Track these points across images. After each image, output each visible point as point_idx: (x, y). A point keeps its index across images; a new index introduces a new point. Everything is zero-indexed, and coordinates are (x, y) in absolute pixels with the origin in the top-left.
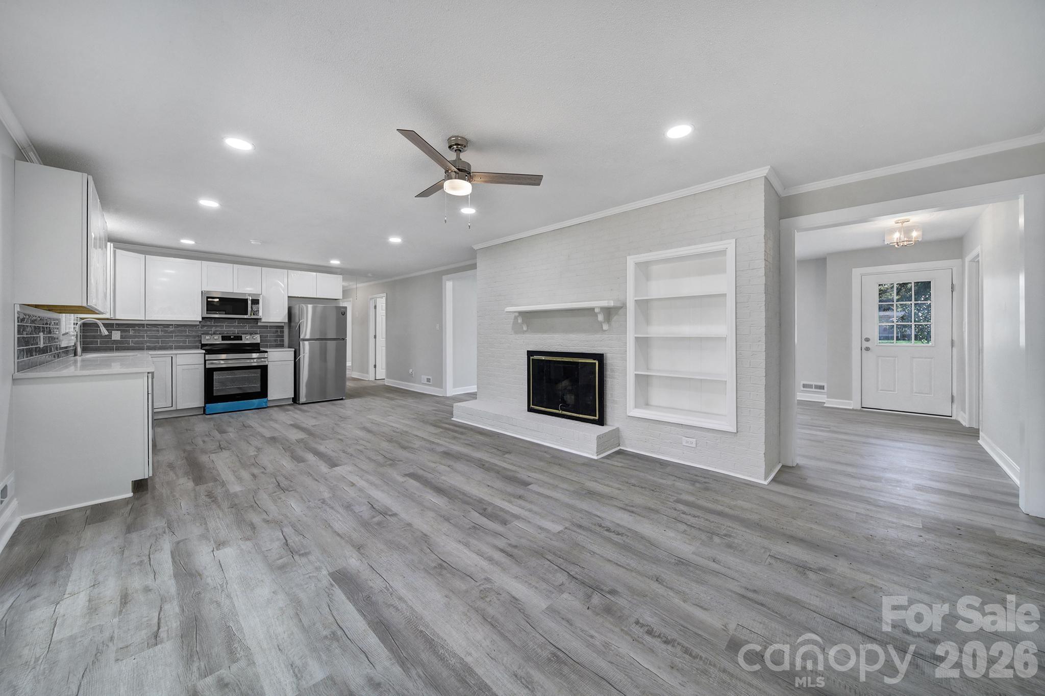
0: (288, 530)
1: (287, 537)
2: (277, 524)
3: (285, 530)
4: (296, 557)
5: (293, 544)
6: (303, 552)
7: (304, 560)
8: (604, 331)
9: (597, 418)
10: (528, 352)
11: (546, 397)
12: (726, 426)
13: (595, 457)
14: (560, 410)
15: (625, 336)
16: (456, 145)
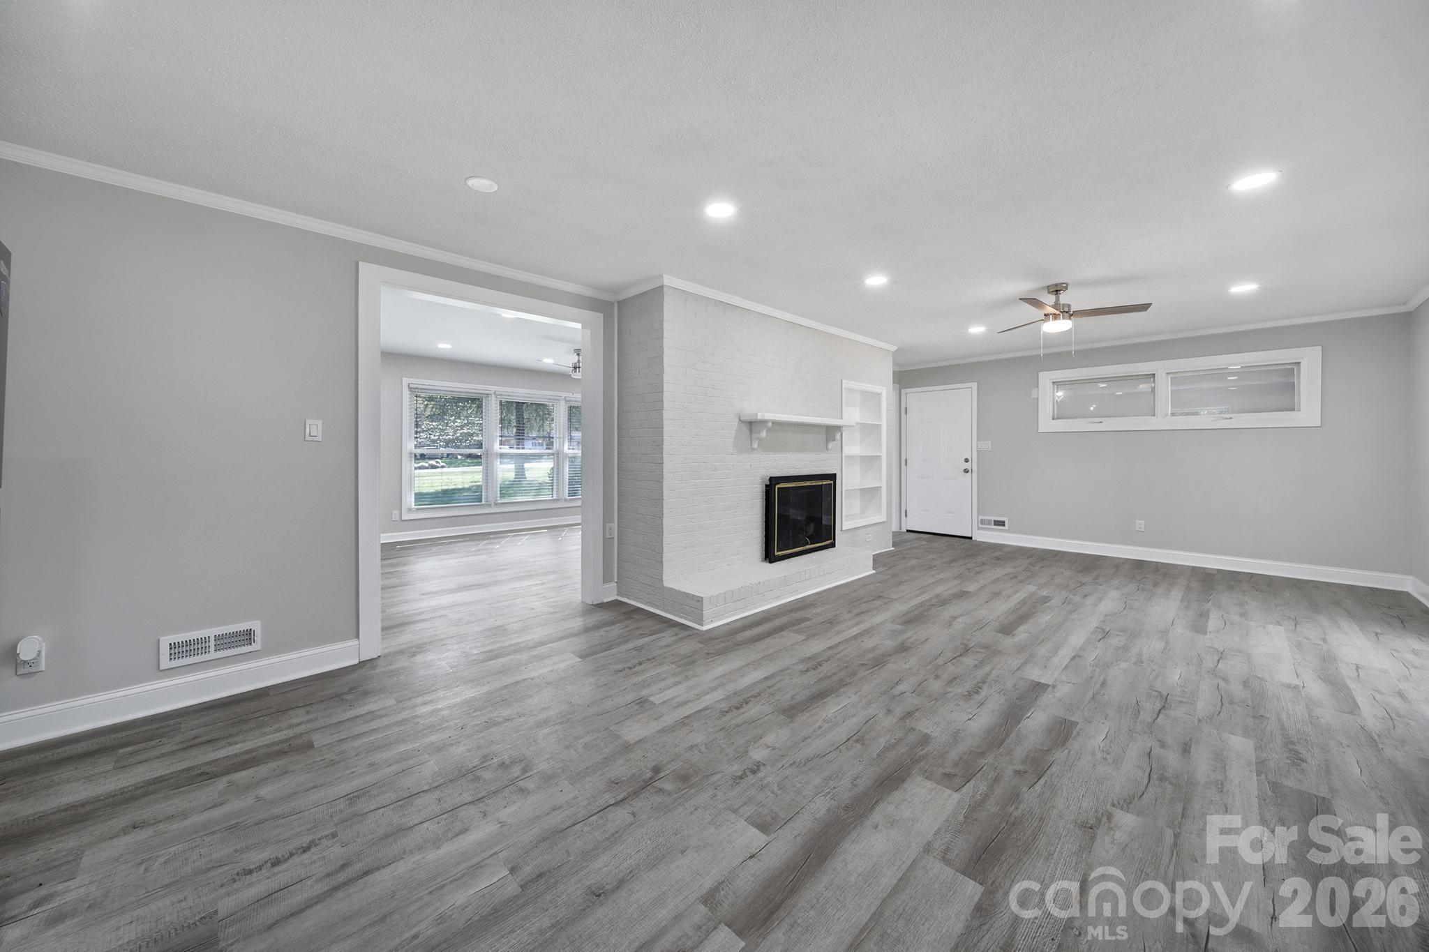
8: (827, 449)
9: (832, 541)
10: (771, 479)
11: (791, 534)
12: (882, 518)
13: (874, 572)
14: (805, 545)
15: (840, 455)
16: (1056, 290)
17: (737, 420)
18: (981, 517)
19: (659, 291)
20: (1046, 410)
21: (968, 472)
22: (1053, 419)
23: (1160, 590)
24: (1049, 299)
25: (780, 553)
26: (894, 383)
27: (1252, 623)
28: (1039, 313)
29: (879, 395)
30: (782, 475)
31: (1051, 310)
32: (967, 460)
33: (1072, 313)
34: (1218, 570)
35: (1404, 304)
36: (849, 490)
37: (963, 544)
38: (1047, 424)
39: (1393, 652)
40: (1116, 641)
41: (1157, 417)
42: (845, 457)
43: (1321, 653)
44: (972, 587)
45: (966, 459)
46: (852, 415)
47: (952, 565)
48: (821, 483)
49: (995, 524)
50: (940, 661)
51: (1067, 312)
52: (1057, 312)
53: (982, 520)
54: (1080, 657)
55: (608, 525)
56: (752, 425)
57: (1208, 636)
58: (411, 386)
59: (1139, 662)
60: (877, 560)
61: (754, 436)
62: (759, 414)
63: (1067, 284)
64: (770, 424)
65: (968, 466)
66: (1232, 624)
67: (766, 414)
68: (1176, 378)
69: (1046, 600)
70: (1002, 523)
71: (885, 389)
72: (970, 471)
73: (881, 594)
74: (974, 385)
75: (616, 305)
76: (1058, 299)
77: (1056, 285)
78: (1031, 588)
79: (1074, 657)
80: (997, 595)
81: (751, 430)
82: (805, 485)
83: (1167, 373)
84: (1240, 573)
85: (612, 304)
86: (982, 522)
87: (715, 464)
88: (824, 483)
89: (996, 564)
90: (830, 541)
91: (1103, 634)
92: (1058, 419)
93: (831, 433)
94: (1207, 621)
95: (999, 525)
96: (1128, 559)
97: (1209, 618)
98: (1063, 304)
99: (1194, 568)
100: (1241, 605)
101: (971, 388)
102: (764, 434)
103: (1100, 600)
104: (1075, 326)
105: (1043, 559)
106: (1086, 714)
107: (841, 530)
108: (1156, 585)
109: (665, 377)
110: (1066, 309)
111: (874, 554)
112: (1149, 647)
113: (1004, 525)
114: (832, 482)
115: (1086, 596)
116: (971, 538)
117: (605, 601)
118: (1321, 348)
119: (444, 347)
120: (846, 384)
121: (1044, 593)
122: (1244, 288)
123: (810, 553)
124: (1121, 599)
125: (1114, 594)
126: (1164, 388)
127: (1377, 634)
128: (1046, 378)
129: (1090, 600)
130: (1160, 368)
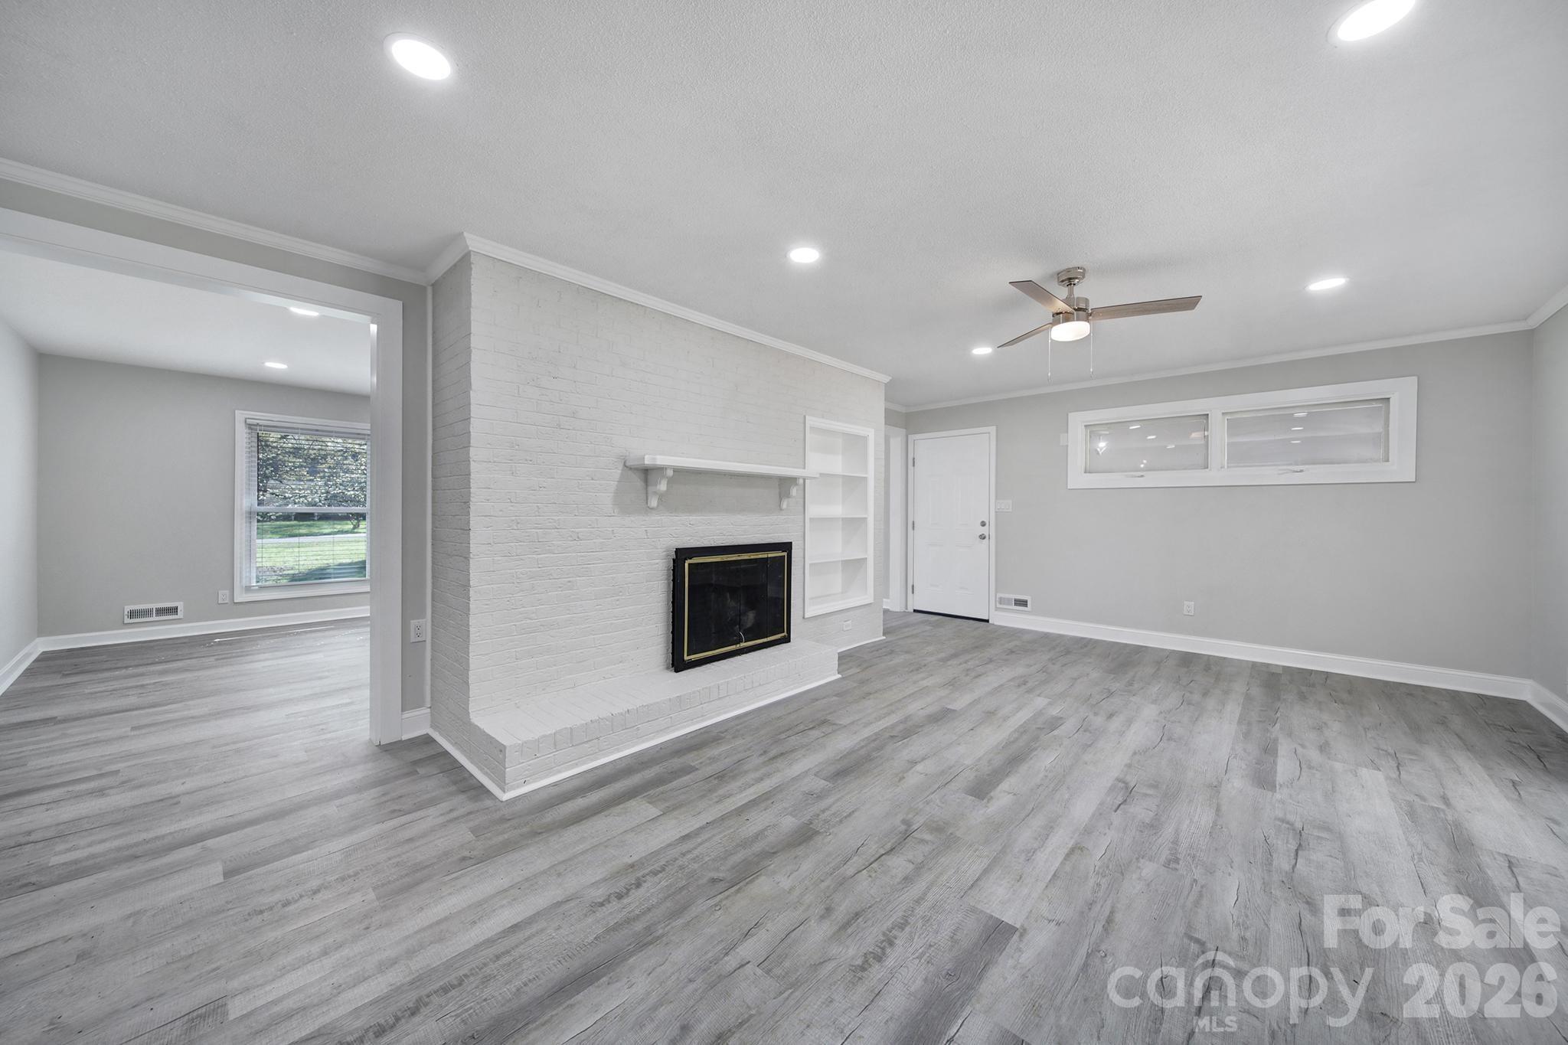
0: (1283, 863)
1: (1293, 854)
2: (1294, 887)
3: (1287, 867)
4: (1298, 825)
5: (1291, 841)
6: (1284, 825)
7: (1291, 818)
8: (781, 510)
9: (785, 634)
10: (678, 551)
11: (713, 630)
12: (868, 598)
13: (840, 676)
14: (739, 643)
15: (802, 516)
16: (1069, 279)
17: (621, 466)
18: (1000, 595)
19: (464, 263)
20: (1077, 459)
21: (984, 538)
22: (1085, 472)
23: (1211, 703)
24: (1063, 292)
25: (693, 657)
26: (886, 424)
27: (1338, 766)
28: (1044, 312)
29: (865, 438)
30: (703, 545)
31: (1061, 306)
32: (983, 524)
33: (1090, 312)
34: (1284, 667)
35: (1525, 319)
36: (814, 564)
37: (977, 628)
38: (1077, 479)
39: (1552, 825)
40: (1141, 810)
41: (1210, 470)
42: (811, 519)
43: (1446, 829)
44: (960, 702)
45: (983, 522)
46: (819, 463)
47: (949, 663)
48: (765, 556)
49: (1016, 604)
50: (849, 869)
51: (1079, 311)
52: (1069, 309)
53: (1001, 598)
54: (1081, 849)
55: (414, 623)
56: (647, 473)
57: (1278, 796)
58: (249, 421)
59: (1173, 861)
60: (845, 659)
61: (651, 489)
62: (646, 457)
63: (1084, 270)
64: (670, 473)
65: (984, 530)
66: (1310, 767)
67: (658, 457)
68: (1235, 425)
69: (1055, 723)
70: (1024, 603)
71: (872, 430)
72: (987, 537)
73: (829, 717)
74: (993, 429)
75: (430, 290)
76: (1071, 293)
77: (1068, 270)
78: (1040, 702)
79: (1072, 851)
80: (990, 714)
81: (646, 481)
82: (739, 558)
83: (1223, 413)
84: (1311, 672)
85: (423, 289)
86: (1001, 601)
87: (577, 530)
88: (770, 555)
89: (1006, 660)
90: (783, 635)
91: (1126, 792)
92: (1090, 473)
93: (784, 485)
94: (1275, 762)
95: (1020, 605)
96: (1174, 651)
97: (1277, 757)
98: (1078, 298)
99: (1254, 665)
100: (1319, 728)
101: (989, 433)
102: (663, 487)
103: (1130, 722)
104: (1093, 330)
105: (1068, 652)
106: (1064, 1020)
107: (804, 618)
108: (1205, 694)
109: (472, 394)
110: (1082, 306)
111: (839, 651)
112: (1191, 821)
113: (1026, 605)
114: (785, 554)
115: (1111, 716)
116: (987, 621)
117: (405, 737)
118: (1415, 379)
119: (276, 366)
120: (811, 421)
121: (1055, 711)
122: (1327, 284)
123: (746, 653)
124: (1157, 721)
125: (1150, 711)
126: (1219, 435)
127: (1514, 783)
128: (1078, 421)
129: (1116, 724)
130: (1216, 406)
